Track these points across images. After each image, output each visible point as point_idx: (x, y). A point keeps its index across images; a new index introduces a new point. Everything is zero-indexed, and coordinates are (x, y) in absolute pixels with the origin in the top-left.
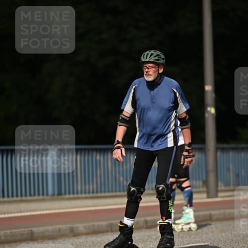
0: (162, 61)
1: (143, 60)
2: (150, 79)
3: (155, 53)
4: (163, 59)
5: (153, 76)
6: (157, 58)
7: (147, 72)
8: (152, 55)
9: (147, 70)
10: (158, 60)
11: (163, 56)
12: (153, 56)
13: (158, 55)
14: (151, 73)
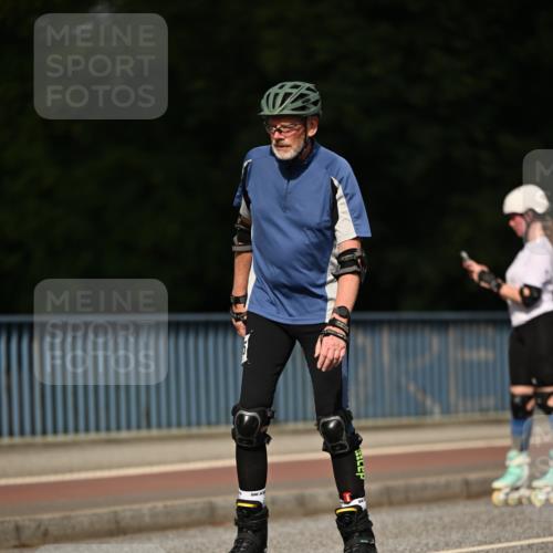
0: (313, 109)
1: (266, 112)
2: (288, 154)
3: (294, 91)
4: (315, 103)
5: (295, 146)
6: (299, 104)
7: (278, 140)
8: (287, 95)
9: (277, 135)
10: (303, 108)
11: (314, 96)
12: (289, 100)
13: (302, 96)
14: (287, 141)
